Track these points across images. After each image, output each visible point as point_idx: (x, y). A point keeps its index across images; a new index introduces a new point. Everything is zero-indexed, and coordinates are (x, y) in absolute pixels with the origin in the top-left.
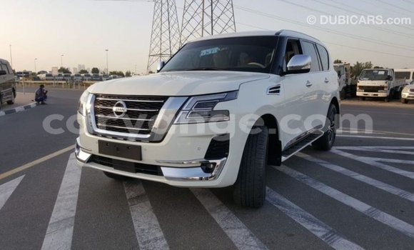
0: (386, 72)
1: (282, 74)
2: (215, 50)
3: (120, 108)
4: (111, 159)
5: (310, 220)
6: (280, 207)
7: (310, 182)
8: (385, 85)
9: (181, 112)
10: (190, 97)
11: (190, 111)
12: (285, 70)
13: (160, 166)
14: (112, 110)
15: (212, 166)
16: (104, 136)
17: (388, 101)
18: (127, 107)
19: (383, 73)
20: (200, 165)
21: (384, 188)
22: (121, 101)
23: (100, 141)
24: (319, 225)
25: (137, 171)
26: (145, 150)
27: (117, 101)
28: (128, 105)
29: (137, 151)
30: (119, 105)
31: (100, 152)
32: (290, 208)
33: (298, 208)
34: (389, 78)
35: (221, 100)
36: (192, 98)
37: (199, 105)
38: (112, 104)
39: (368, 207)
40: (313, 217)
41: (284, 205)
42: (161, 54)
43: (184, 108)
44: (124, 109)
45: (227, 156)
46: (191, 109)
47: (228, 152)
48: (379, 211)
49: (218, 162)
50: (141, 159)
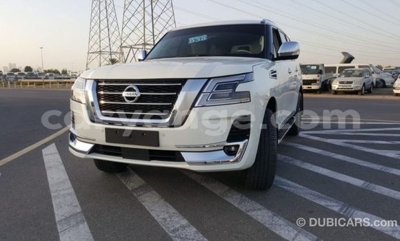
0: (318, 66)
1: (274, 60)
2: (204, 38)
3: (132, 93)
4: (120, 148)
5: (320, 198)
6: (286, 188)
7: (298, 163)
8: (318, 78)
9: (202, 95)
10: (209, 79)
11: (210, 93)
12: (275, 57)
13: (179, 152)
14: (121, 95)
15: (233, 148)
16: (111, 123)
17: (320, 93)
18: (140, 91)
19: (315, 67)
20: (222, 148)
21: (365, 165)
22: (131, 85)
23: (107, 129)
24: (331, 201)
25: (151, 159)
26: (164, 135)
27: (126, 86)
28: (141, 89)
29: (154, 137)
30: (130, 90)
31: (107, 141)
32: (295, 187)
33: (302, 187)
34: (320, 72)
35: (241, 81)
36: (212, 80)
37: (219, 87)
38: (122, 89)
39: (362, 182)
40: (320, 194)
41: (289, 186)
42: (100, 51)
43: (205, 91)
44: (137, 94)
45: (248, 138)
46: (212, 92)
47: (249, 134)
48: (374, 185)
49: (241, 144)
50: (158, 145)
